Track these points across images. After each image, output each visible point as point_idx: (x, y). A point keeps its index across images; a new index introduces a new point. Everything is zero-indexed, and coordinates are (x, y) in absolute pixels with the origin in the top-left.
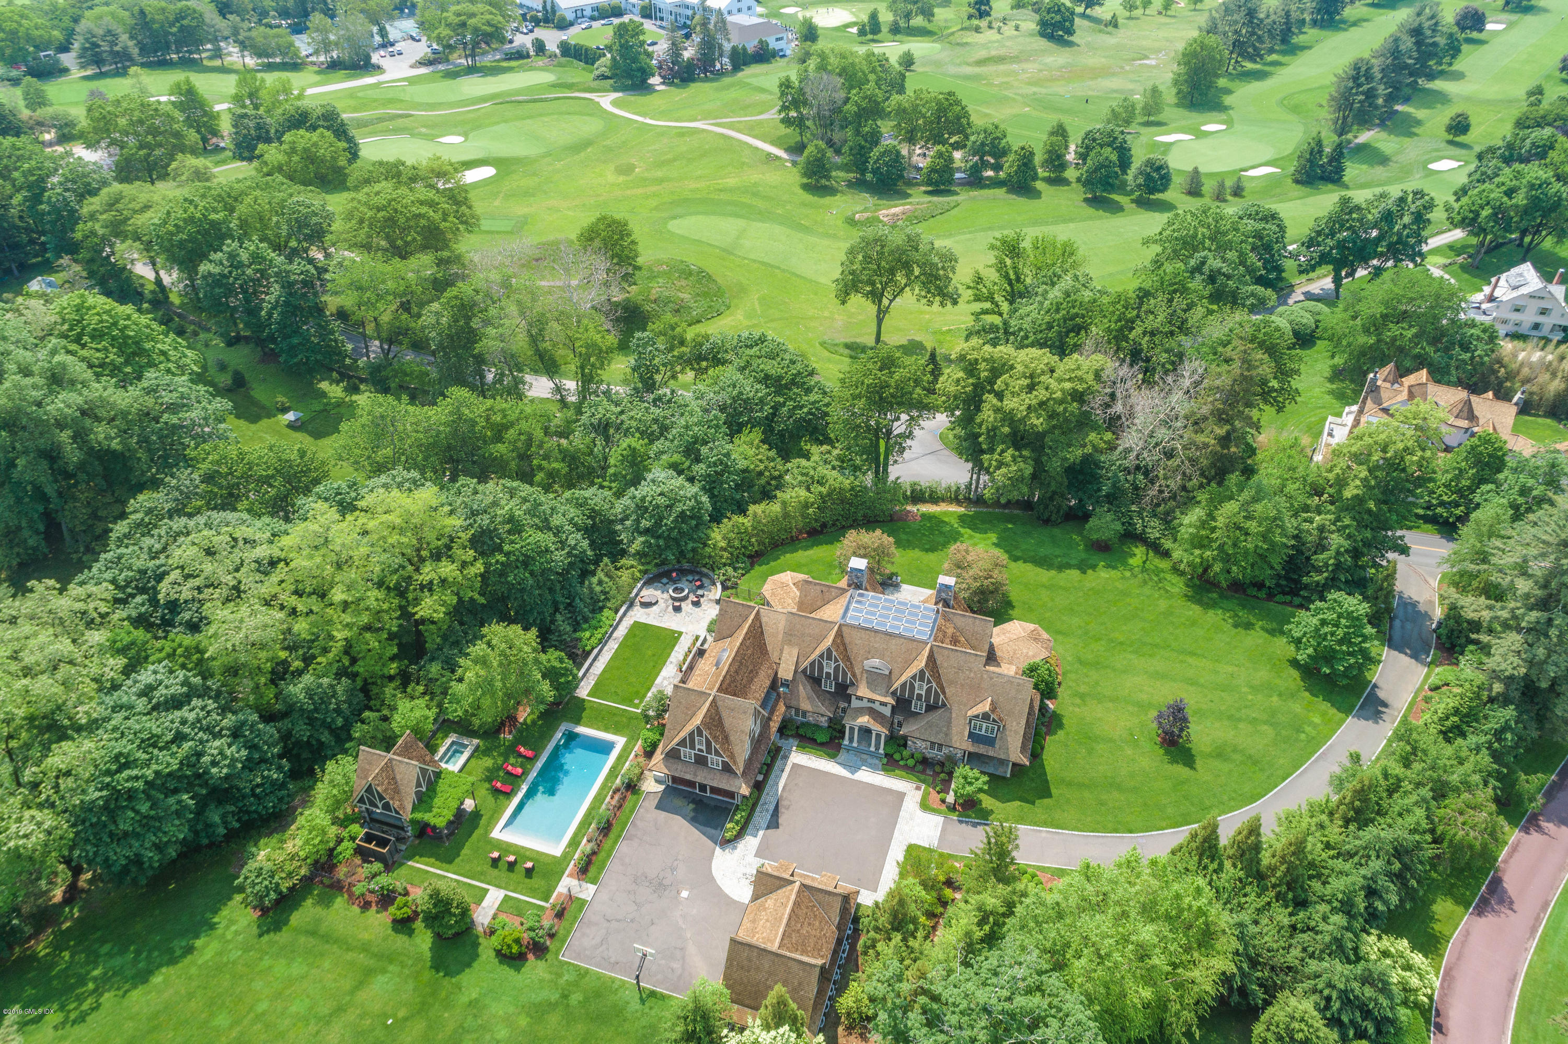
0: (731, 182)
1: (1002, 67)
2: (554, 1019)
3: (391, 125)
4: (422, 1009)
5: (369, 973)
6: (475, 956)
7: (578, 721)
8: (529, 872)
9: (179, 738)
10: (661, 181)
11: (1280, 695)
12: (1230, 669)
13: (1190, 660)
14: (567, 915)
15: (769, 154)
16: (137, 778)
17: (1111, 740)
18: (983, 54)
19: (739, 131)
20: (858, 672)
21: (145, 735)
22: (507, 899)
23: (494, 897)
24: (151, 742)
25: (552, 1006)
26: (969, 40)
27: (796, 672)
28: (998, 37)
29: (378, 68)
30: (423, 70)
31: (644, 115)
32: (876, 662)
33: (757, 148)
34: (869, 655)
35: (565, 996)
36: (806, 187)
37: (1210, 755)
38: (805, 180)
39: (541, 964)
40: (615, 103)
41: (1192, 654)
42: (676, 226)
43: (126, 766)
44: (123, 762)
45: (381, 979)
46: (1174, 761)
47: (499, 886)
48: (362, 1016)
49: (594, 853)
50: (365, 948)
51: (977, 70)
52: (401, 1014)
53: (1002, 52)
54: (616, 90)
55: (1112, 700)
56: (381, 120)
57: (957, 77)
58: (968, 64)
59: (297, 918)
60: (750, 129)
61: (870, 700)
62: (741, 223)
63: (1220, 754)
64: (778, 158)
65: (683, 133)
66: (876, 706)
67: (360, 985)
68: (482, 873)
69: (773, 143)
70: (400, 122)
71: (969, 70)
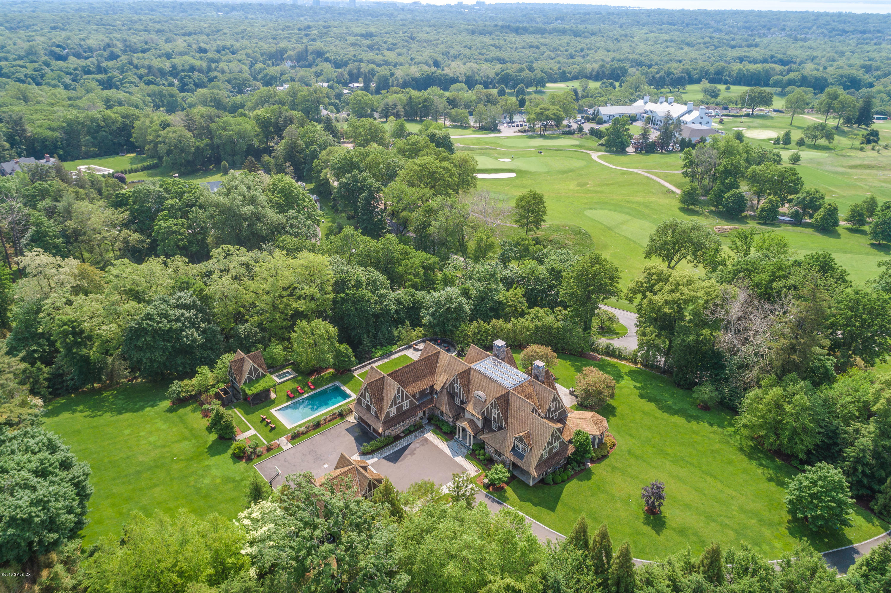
0: (637, 199)
1: (868, 171)
2: (230, 486)
3: (482, 151)
4: (190, 459)
5: (185, 439)
6: (226, 451)
7: (345, 384)
8: (272, 429)
9: (178, 320)
10: (598, 192)
11: (760, 521)
12: (734, 494)
13: (708, 479)
14: (271, 452)
15: (669, 190)
16: (151, 325)
17: (612, 495)
18: (858, 162)
19: (659, 177)
20: (471, 396)
21: (164, 312)
22: (255, 435)
23: (252, 432)
24: (165, 316)
25: (234, 481)
26: (852, 154)
27: (443, 388)
28: (877, 154)
29: (499, 131)
30: (520, 134)
31: (610, 163)
32: (480, 393)
33: (664, 186)
34: (479, 388)
35: (242, 480)
36: (682, 209)
37: (674, 529)
38: (683, 206)
39: (245, 465)
40: (599, 157)
41: (713, 476)
42: (588, 213)
43: (150, 319)
44: (149, 317)
45: (187, 443)
46: (647, 522)
47: (256, 430)
48: (168, 452)
49: (303, 433)
50: (191, 430)
51: (849, 170)
52: (181, 458)
53: (874, 163)
54: (606, 151)
55: (631, 477)
56: (482, 149)
57: (829, 172)
58: (843, 167)
59: (181, 411)
60: (665, 177)
61: (473, 415)
62: (628, 217)
63: (682, 532)
64: (673, 192)
65: (624, 173)
66: (475, 419)
67: (178, 441)
68: (255, 423)
69: (675, 185)
70: (488, 151)
71: (843, 170)
